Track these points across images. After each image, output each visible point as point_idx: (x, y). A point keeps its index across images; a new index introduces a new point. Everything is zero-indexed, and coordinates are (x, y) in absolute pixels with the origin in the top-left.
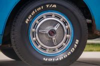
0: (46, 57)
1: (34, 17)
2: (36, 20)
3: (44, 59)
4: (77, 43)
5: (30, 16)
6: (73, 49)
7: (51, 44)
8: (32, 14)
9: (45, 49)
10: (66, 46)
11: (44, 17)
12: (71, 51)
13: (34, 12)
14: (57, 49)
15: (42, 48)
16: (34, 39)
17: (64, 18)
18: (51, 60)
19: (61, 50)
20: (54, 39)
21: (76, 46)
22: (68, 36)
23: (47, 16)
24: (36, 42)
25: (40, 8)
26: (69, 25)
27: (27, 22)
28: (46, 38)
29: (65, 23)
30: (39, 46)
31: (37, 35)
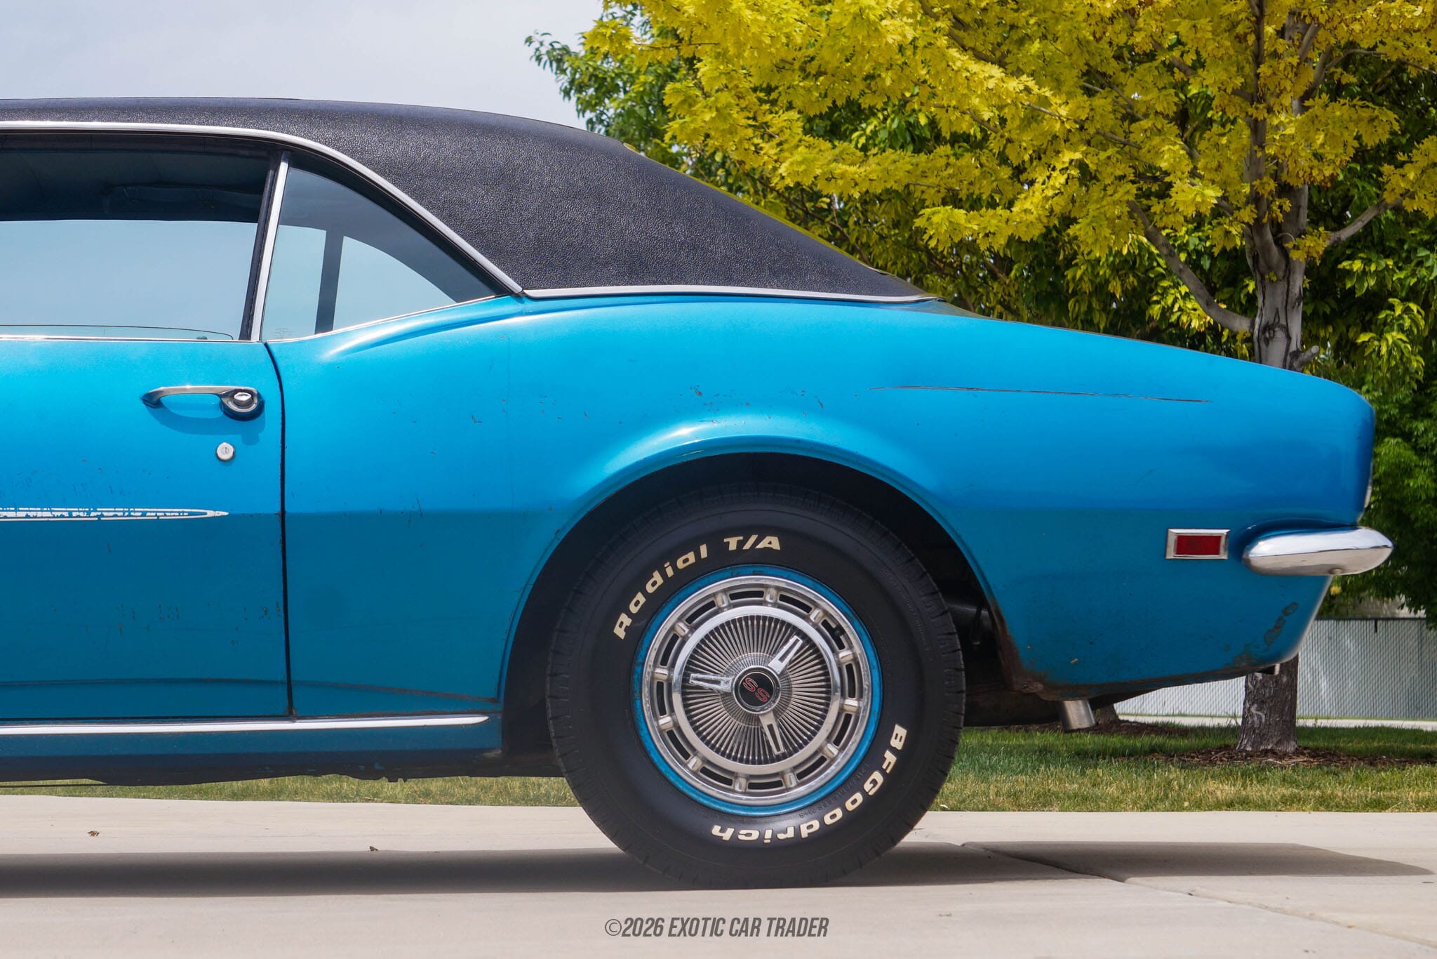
0: (727, 819)
1: (658, 605)
2: (673, 619)
3: (716, 830)
4: (897, 743)
5: (640, 598)
6: (877, 776)
7: (757, 749)
8: (650, 589)
9: (726, 779)
10: (840, 758)
11: (722, 600)
12: (867, 786)
13: (657, 577)
14: (791, 779)
15: (708, 771)
16: (665, 720)
17: (827, 606)
18: (755, 835)
19: (814, 784)
20: (767, 720)
21: (890, 758)
22: (852, 703)
23: (737, 597)
24: (674, 736)
25: (691, 557)
26: (856, 649)
27: (620, 632)
28: (723, 719)
29: (835, 635)
30: (694, 762)
31: (677, 698)
